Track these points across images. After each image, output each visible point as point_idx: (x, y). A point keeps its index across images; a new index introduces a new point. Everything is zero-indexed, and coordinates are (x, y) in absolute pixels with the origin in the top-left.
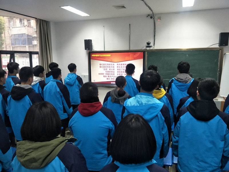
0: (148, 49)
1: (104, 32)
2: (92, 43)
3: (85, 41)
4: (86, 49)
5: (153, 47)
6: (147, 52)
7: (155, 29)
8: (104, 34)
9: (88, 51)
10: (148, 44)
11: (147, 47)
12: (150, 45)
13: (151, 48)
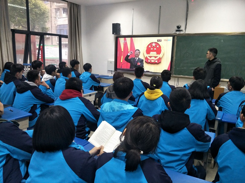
0: (178, 33)
1: (133, 16)
2: (121, 27)
3: (113, 24)
4: (113, 33)
5: (184, 31)
6: (177, 37)
7: (187, 11)
8: (133, 17)
9: (116, 36)
10: (178, 27)
11: (177, 31)
12: (181, 29)
13: (182, 33)
